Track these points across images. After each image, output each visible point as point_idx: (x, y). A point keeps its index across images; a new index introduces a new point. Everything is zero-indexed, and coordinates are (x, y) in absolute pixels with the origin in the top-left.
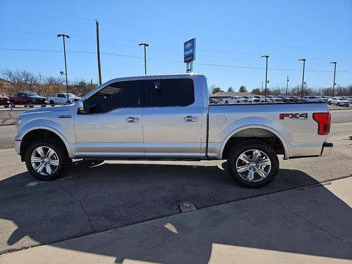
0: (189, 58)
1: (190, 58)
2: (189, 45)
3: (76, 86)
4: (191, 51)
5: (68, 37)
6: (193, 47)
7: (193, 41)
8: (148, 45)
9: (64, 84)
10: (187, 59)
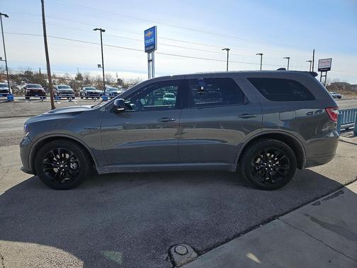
0: (150, 47)
1: (152, 47)
2: (150, 33)
3: (21, 75)
4: (152, 40)
5: (6, 16)
6: (154, 36)
7: (153, 29)
8: (104, 31)
9: (5, 73)
10: (148, 49)
